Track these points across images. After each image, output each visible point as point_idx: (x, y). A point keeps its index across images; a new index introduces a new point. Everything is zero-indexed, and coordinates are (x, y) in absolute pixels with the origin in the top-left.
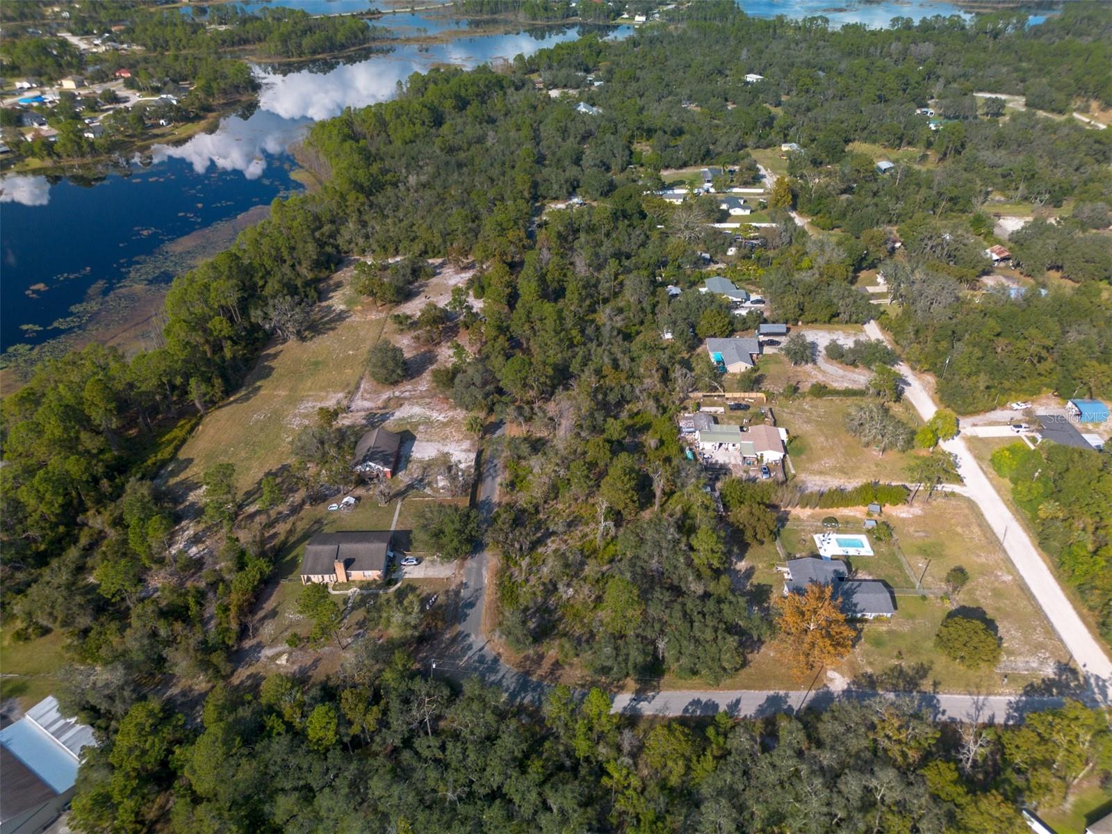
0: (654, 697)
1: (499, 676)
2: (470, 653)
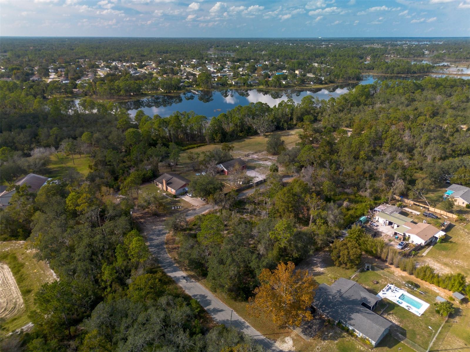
0: (192, 282)
1: (157, 238)
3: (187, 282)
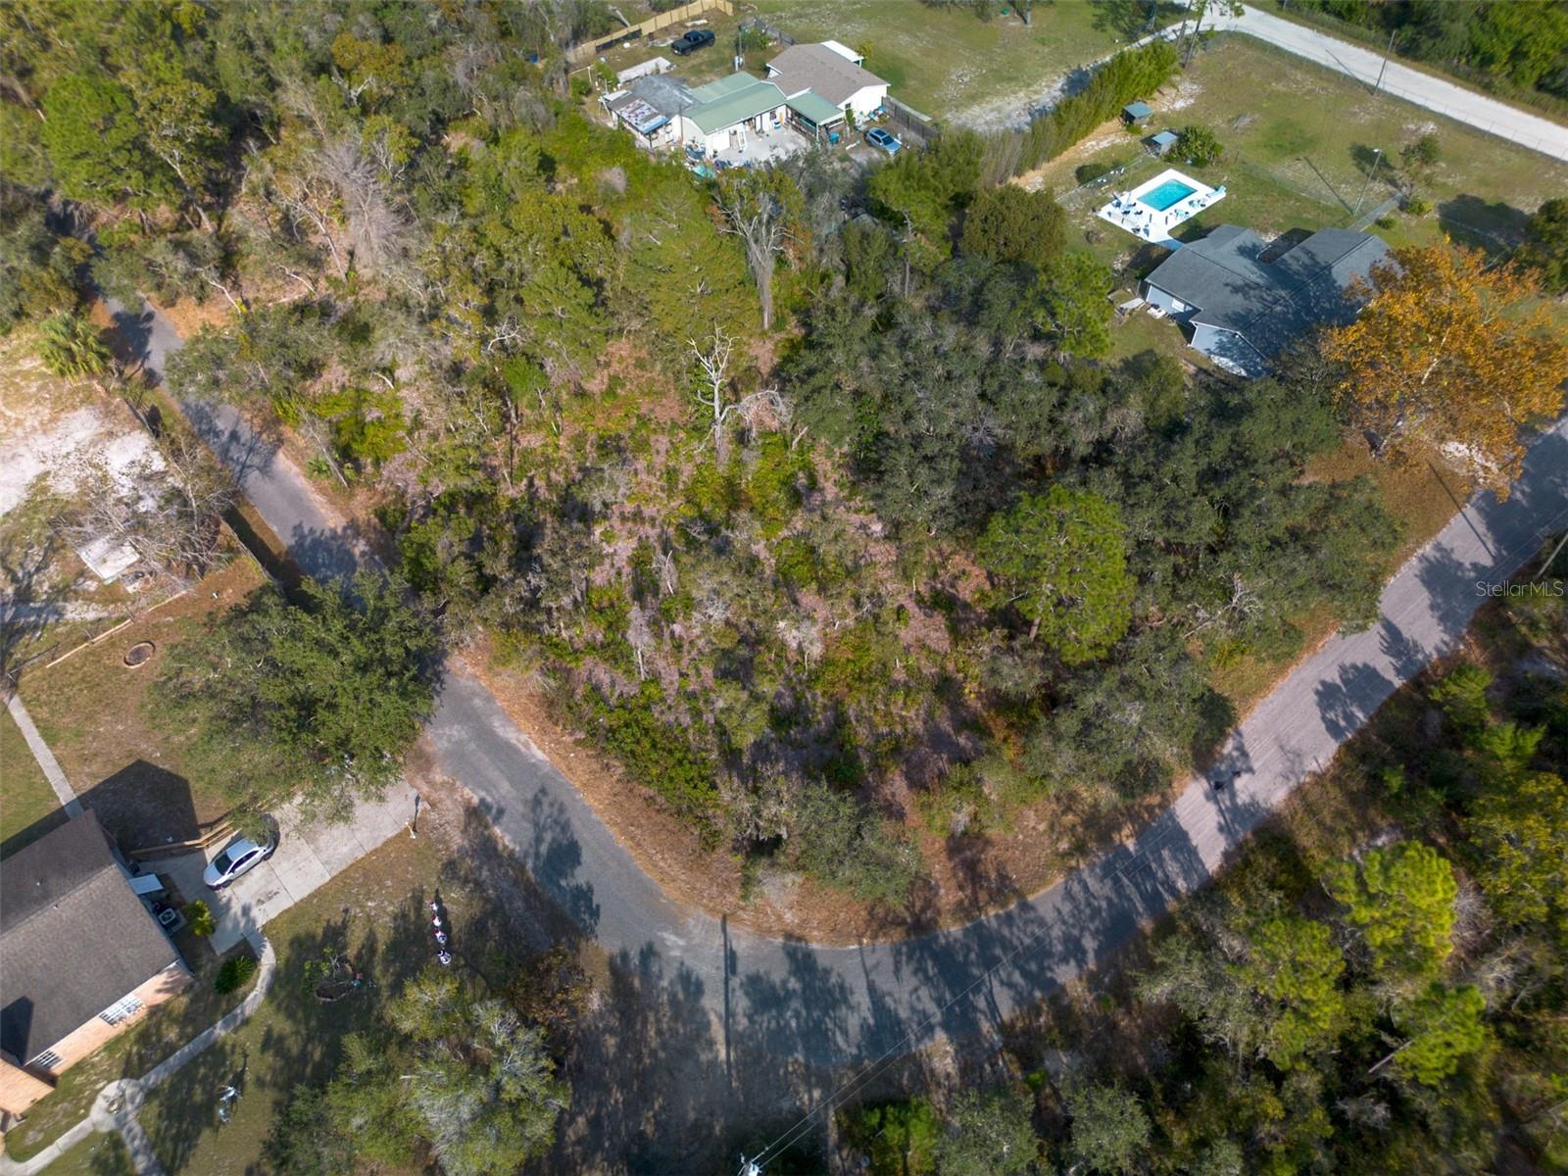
0: (1241, 750)
1: (861, 998)
2: (712, 1004)
3: (1250, 770)
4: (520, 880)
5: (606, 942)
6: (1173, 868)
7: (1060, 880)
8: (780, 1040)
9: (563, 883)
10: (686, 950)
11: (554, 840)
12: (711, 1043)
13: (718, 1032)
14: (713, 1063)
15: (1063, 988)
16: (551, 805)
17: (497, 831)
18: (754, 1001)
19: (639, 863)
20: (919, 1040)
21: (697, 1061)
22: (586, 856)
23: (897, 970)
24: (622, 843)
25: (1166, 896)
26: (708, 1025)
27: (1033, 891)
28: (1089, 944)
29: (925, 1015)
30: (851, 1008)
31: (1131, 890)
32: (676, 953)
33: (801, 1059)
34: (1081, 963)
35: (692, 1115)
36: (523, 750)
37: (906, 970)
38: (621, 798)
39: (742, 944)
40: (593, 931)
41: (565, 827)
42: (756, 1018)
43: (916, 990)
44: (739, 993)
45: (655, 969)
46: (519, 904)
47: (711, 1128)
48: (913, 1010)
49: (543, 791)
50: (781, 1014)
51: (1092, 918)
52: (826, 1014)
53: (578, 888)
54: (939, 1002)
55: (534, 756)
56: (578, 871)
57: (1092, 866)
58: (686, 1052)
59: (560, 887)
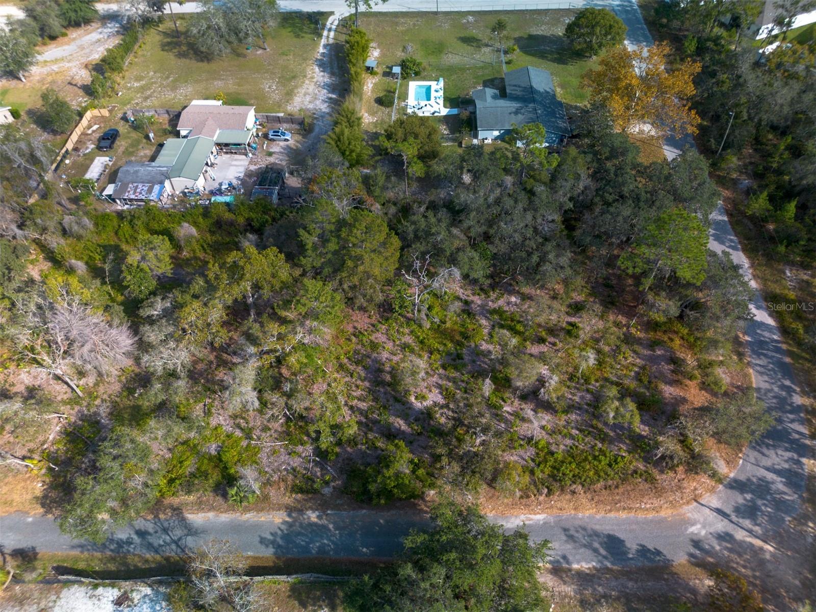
2: (740, 535)
4: (616, 575)
5: (680, 559)
6: (766, 334)
7: (751, 371)
8: (775, 520)
9: (631, 556)
10: (704, 527)
11: (601, 544)
12: (761, 549)
13: (758, 543)
14: (773, 555)
15: (804, 405)
16: (577, 532)
17: (575, 566)
18: (749, 518)
19: (641, 516)
20: (803, 469)
21: (768, 561)
22: (621, 536)
23: (763, 454)
24: (623, 515)
25: (779, 345)
26: (752, 545)
27: (751, 383)
28: (787, 383)
29: (791, 459)
30: (773, 483)
31: (770, 353)
32: (703, 533)
33: (790, 519)
34: (794, 391)
35: (797, 582)
36: (531, 522)
37: (765, 450)
38: (596, 499)
39: (715, 503)
40: (668, 560)
41: (596, 534)
42: (758, 522)
43: (777, 454)
44: (741, 520)
45: (707, 547)
46: (630, 584)
47: (807, 578)
48: (786, 461)
49: (565, 530)
50: (762, 511)
51: (775, 373)
52: (771, 494)
53: (638, 551)
54: (787, 450)
55: (539, 520)
56: (628, 544)
57: (750, 356)
58: (762, 563)
59: (631, 559)
